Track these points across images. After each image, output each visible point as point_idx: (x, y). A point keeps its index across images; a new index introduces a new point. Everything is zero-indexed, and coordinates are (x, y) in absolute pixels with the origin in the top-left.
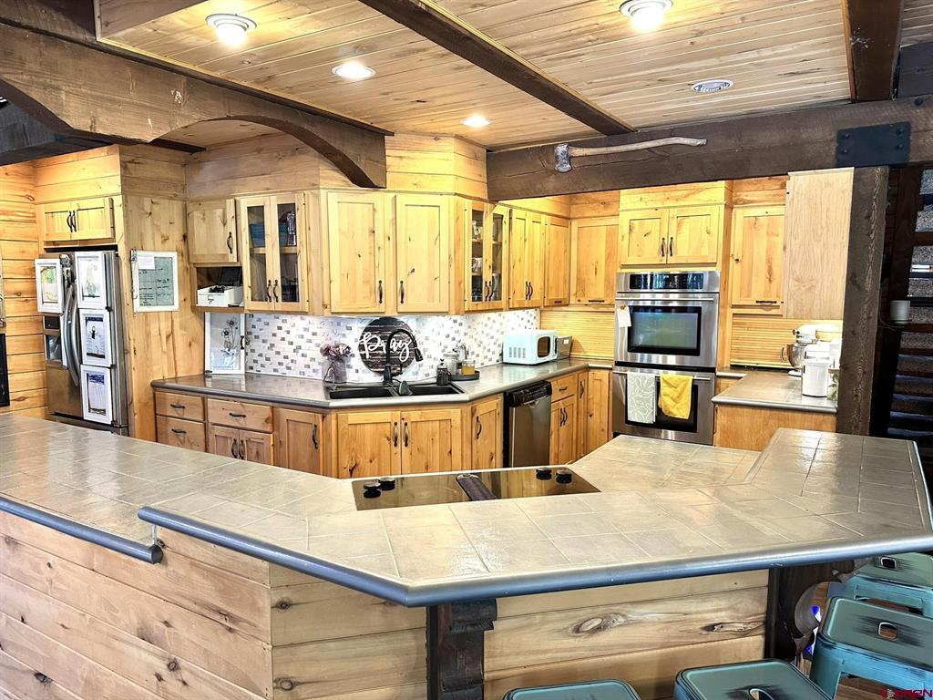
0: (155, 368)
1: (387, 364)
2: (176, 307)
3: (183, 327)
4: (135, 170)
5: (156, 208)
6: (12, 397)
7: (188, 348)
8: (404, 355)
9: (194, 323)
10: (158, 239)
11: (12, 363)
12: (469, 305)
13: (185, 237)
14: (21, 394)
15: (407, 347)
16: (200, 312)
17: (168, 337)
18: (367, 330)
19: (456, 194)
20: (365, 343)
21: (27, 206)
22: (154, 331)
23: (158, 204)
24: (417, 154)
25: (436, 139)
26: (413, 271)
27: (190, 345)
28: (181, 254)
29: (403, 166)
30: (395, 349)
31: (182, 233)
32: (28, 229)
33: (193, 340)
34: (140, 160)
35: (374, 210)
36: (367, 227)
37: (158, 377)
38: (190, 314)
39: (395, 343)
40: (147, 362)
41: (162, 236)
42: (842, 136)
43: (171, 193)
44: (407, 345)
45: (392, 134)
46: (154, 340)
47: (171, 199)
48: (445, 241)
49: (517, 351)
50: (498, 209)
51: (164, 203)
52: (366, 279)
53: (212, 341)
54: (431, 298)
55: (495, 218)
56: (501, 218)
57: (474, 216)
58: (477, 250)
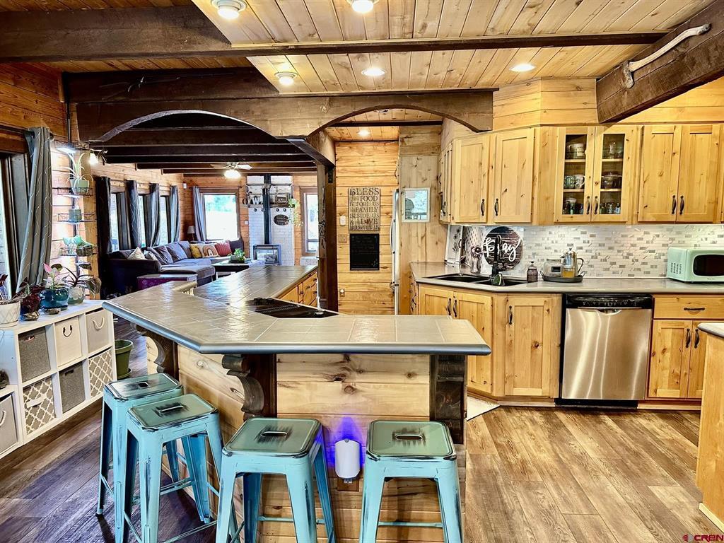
0: (413, 255)
2: (428, 219)
3: (433, 232)
4: (409, 141)
5: (420, 162)
6: (380, 265)
7: (435, 246)
8: (512, 256)
9: (440, 230)
10: (420, 180)
11: (381, 249)
12: (558, 216)
13: (437, 178)
14: (385, 265)
15: (514, 251)
16: (445, 224)
17: (422, 238)
18: (488, 236)
19: (541, 125)
20: (487, 246)
22: (414, 234)
23: (421, 159)
24: (515, 100)
25: (528, 84)
26: (506, 190)
27: (437, 243)
28: (433, 188)
29: (504, 111)
30: (506, 252)
31: (436, 175)
33: (439, 240)
34: (412, 135)
35: (483, 148)
36: (478, 160)
37: (414, 260)
38: (438, 225)
39: (506, 246)
40: (409, 252)
41: (423, 178)
43: (430, 152)
44: (514, 249)
45: (498, 89)
46: (414, 240)
47: (430, 155)
48: (529, 165)
49: (676, 268)
50: (615, 129)
51: (425, 158)
52: (475, 201)
53: (450, 243)
54: (517, 212)
55: (609, 139)
56: (620, 138)
57: (570, 139)
58: (574, 168)
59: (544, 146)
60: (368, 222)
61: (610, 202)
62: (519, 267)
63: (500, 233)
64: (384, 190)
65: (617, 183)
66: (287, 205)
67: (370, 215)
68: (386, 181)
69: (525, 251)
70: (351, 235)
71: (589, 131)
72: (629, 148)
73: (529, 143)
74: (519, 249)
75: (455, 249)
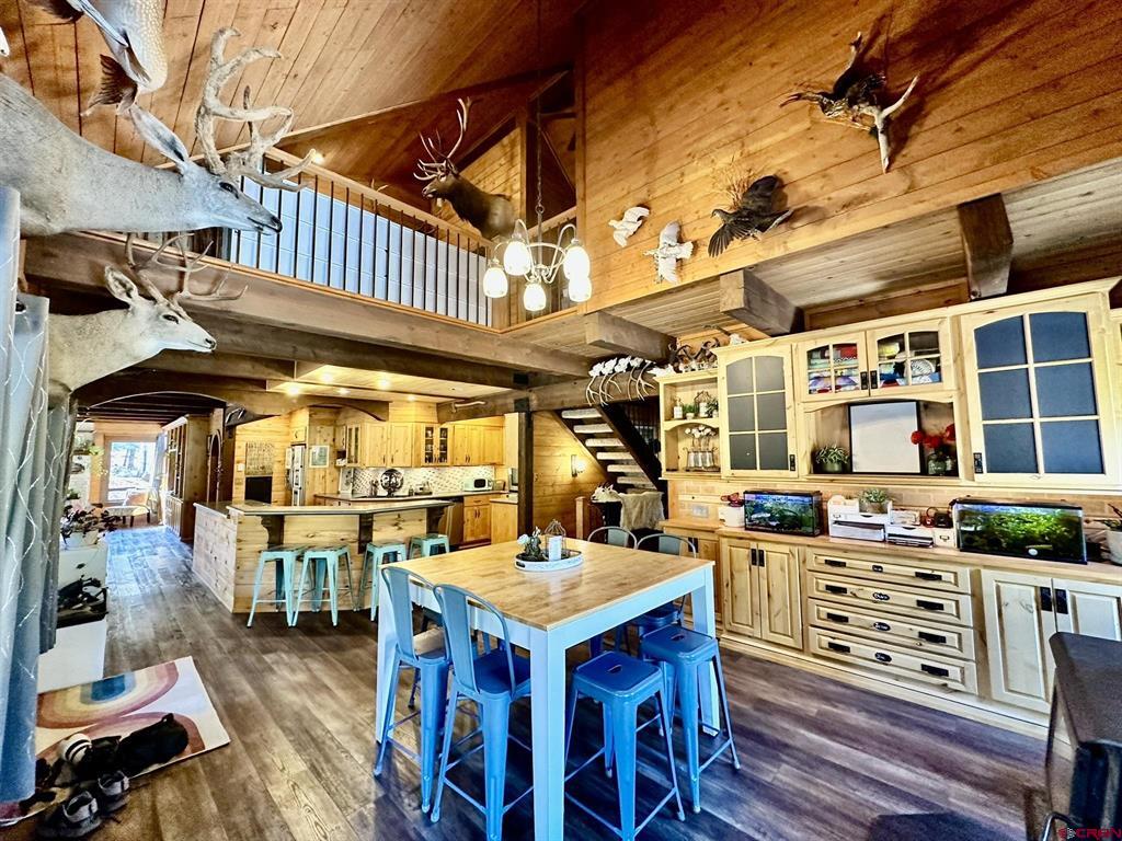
1: (392, 488)
2: (327, 466)
3: (330, 474)
5: (322, 429)
8: (399, 484)
9: (336, 473)
10: (323, 441)
11: (273, 488)
12: (423, 463)
13: (334, 440)
15: (399, 481)
16: (338, 468)
17: (323, 478)
18: (384, 474)
19: (415, 422)
20: (383, 479)
21: (286, 429)
22: (317, 475)
25: (408, 402)
27: (333, 481)
28: (331, 446)
30: (395, 482)
31: (332, 438)
32: (284, 438)
33: (334, 479)
37: (317, 493)
38: (334, 469)
40: (314, 487)
41: (325, 440)
42: (516, 402)
43: (329, 424)
46: (317, 478)
47: (329, 426)
48: (409, 439)
49: (467, 486)
50: (444, 426)
51: (326, 428)
52: (379, 455)
53: (342, 480)
54: (404, 461)
55: (442, 429)
56: (446, 430)
57: (427, 429)
58: (429, 442)
59: (416, 431)
60: (263, 468)
61: (443, 457)
62: (401, 490)
63: (390, 473)
64: (276, 445)
65: (445, 449)
66: (87, 453)
67: (266, 463)
68: (279, 438)
69: (405, 482)
70: (247, 479)
71: (434, 426)
72: (450, 434)
73: (409, 430)
74: (402, 480)
75: (347, 484)
